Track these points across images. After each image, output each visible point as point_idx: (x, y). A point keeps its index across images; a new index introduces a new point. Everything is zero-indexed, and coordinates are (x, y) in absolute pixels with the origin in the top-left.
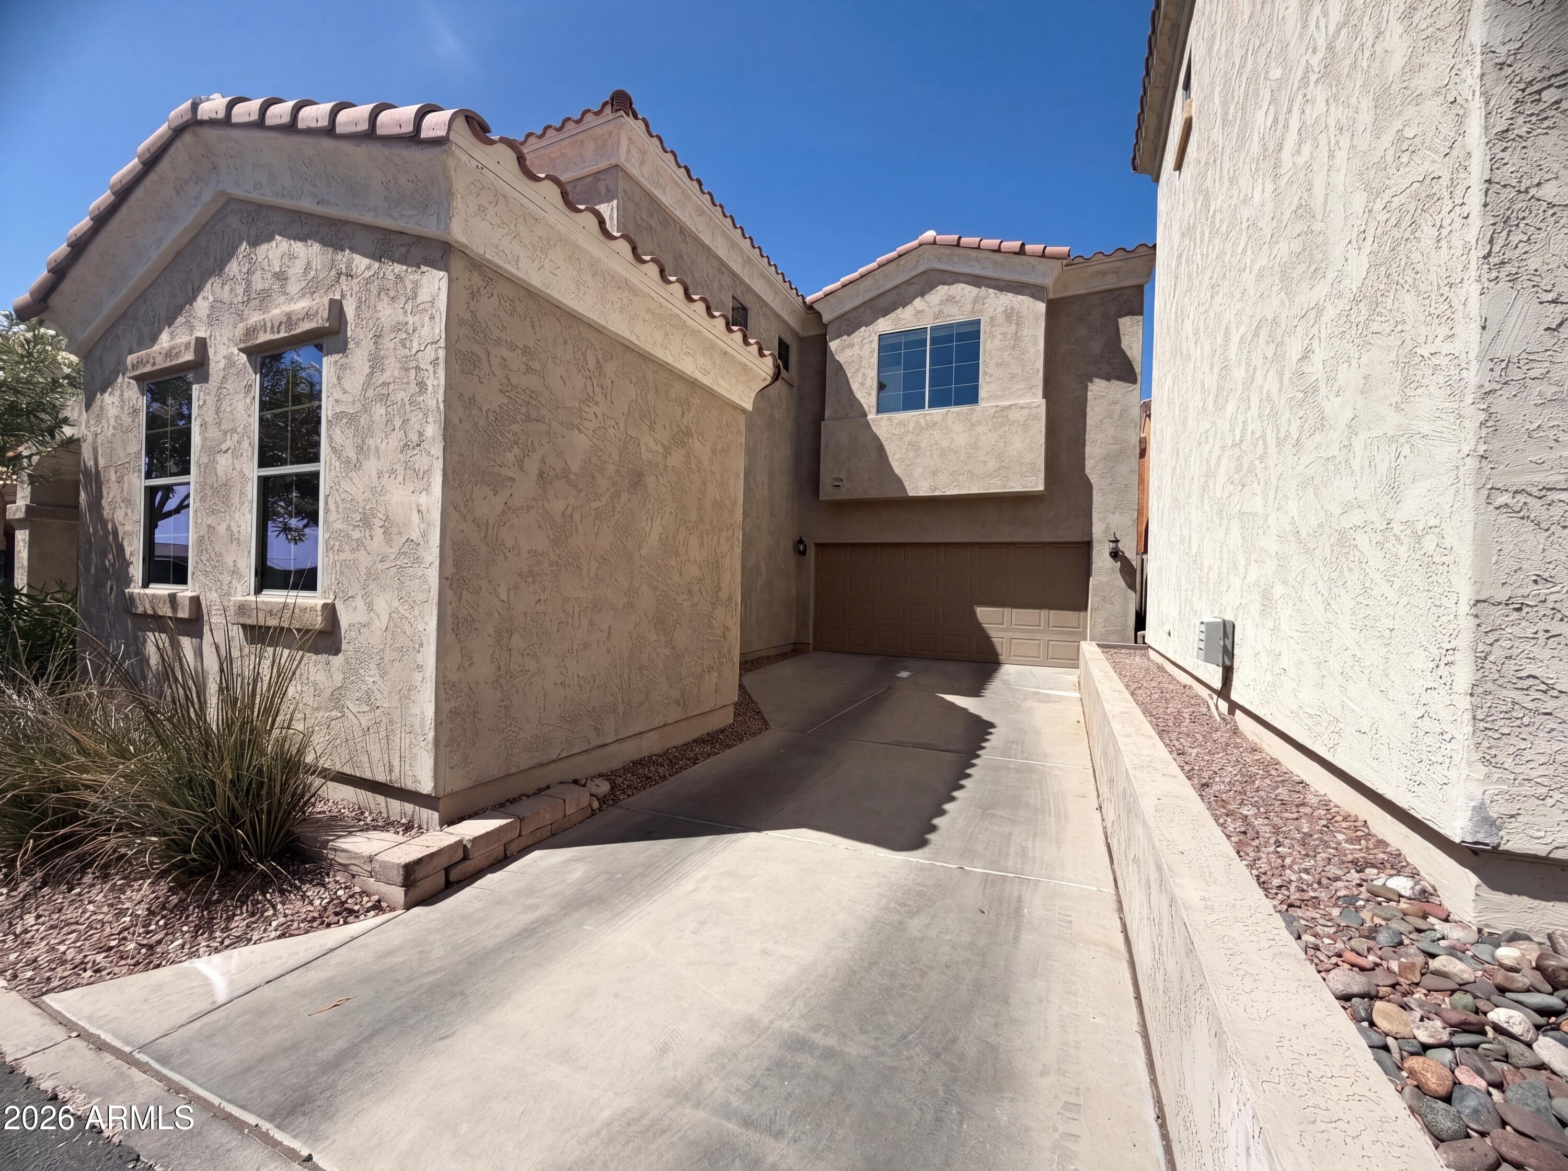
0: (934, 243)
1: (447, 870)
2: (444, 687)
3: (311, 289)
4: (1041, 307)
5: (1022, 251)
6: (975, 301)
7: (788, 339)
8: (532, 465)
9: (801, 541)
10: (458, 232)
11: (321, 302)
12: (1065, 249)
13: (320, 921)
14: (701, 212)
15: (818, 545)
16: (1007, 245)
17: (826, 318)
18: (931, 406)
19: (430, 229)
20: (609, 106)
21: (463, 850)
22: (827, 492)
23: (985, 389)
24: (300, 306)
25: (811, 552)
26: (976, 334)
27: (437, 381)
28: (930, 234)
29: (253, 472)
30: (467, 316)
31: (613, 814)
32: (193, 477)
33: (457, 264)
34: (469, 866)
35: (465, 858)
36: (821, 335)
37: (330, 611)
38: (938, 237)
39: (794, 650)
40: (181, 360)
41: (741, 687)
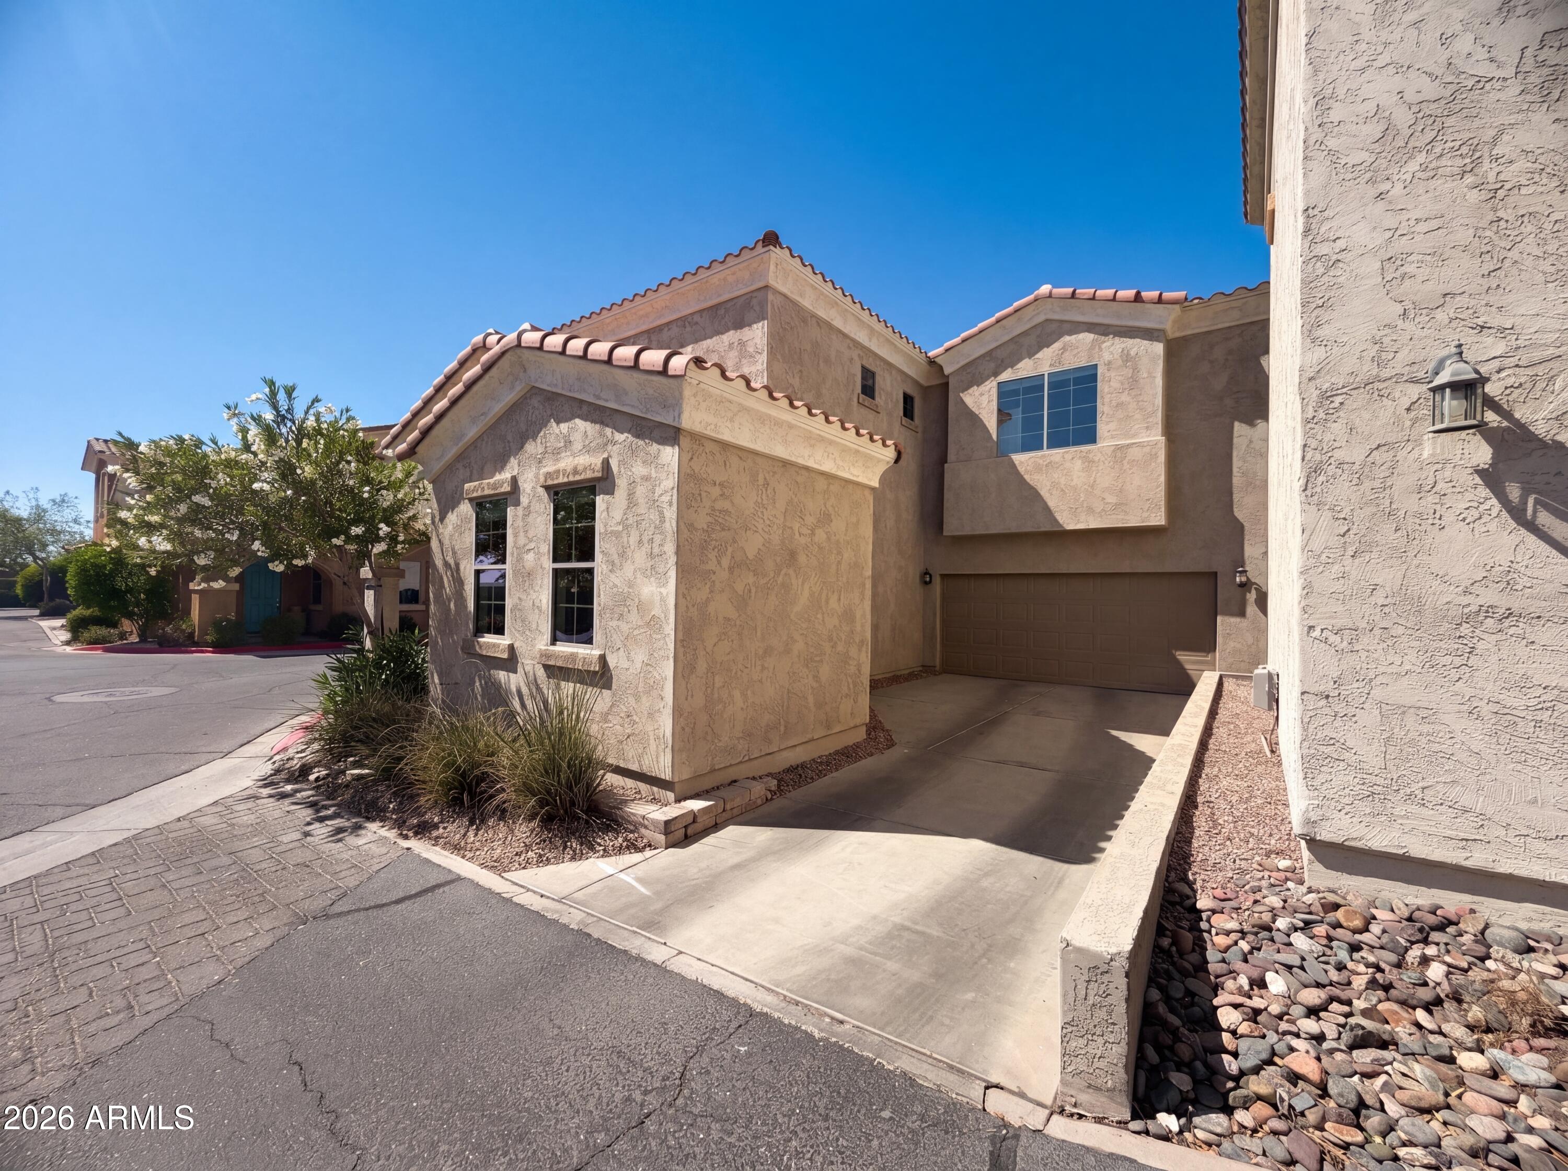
0: (1050, 296)
1: (686, 827)
2: (678, 712)
3: (587, 449)
4: (1159, 348)
5: (1138, 298)
6: (1092, 348)
7: (910, 391)
8: (725, 562)
9: (926, 573)
10: (687, 422)
11: (596, 461)
12: (1181, 294)
13: (620, 850)
14: (834, 304)
15: (943, 576)
16: (1122, 294)
17: (947, 370)
18: (1050, 446)
19: (666, 418)
20: (761, 242)
21: (694, 816)
22: (952, 526)
23: (1103, 428)
24: (583, 460)
25: (937, 581)
26: (1094, 378)
27: (671, 514)
28: (1045, 289)
29: (548, 565)
30: (689, 471)
31: (779, 802)
32: (508, 567)
33: (684, 441)
34: (698, 827)
35: (694, 821)
36: (941, 384)
37: (603, 659)
38: (1056, 291)
39: (927, 671)
40: (503, 490)
41: (871, 710)
